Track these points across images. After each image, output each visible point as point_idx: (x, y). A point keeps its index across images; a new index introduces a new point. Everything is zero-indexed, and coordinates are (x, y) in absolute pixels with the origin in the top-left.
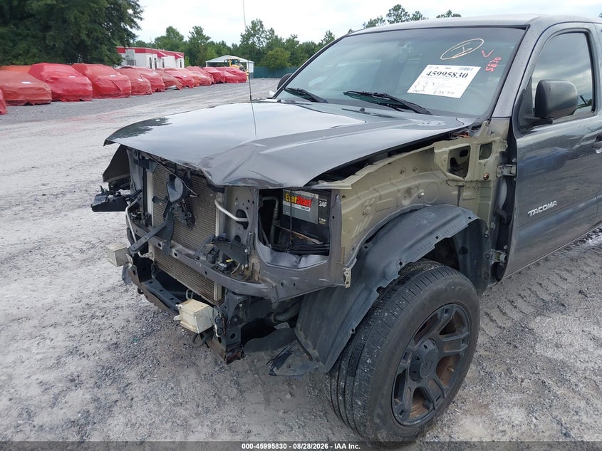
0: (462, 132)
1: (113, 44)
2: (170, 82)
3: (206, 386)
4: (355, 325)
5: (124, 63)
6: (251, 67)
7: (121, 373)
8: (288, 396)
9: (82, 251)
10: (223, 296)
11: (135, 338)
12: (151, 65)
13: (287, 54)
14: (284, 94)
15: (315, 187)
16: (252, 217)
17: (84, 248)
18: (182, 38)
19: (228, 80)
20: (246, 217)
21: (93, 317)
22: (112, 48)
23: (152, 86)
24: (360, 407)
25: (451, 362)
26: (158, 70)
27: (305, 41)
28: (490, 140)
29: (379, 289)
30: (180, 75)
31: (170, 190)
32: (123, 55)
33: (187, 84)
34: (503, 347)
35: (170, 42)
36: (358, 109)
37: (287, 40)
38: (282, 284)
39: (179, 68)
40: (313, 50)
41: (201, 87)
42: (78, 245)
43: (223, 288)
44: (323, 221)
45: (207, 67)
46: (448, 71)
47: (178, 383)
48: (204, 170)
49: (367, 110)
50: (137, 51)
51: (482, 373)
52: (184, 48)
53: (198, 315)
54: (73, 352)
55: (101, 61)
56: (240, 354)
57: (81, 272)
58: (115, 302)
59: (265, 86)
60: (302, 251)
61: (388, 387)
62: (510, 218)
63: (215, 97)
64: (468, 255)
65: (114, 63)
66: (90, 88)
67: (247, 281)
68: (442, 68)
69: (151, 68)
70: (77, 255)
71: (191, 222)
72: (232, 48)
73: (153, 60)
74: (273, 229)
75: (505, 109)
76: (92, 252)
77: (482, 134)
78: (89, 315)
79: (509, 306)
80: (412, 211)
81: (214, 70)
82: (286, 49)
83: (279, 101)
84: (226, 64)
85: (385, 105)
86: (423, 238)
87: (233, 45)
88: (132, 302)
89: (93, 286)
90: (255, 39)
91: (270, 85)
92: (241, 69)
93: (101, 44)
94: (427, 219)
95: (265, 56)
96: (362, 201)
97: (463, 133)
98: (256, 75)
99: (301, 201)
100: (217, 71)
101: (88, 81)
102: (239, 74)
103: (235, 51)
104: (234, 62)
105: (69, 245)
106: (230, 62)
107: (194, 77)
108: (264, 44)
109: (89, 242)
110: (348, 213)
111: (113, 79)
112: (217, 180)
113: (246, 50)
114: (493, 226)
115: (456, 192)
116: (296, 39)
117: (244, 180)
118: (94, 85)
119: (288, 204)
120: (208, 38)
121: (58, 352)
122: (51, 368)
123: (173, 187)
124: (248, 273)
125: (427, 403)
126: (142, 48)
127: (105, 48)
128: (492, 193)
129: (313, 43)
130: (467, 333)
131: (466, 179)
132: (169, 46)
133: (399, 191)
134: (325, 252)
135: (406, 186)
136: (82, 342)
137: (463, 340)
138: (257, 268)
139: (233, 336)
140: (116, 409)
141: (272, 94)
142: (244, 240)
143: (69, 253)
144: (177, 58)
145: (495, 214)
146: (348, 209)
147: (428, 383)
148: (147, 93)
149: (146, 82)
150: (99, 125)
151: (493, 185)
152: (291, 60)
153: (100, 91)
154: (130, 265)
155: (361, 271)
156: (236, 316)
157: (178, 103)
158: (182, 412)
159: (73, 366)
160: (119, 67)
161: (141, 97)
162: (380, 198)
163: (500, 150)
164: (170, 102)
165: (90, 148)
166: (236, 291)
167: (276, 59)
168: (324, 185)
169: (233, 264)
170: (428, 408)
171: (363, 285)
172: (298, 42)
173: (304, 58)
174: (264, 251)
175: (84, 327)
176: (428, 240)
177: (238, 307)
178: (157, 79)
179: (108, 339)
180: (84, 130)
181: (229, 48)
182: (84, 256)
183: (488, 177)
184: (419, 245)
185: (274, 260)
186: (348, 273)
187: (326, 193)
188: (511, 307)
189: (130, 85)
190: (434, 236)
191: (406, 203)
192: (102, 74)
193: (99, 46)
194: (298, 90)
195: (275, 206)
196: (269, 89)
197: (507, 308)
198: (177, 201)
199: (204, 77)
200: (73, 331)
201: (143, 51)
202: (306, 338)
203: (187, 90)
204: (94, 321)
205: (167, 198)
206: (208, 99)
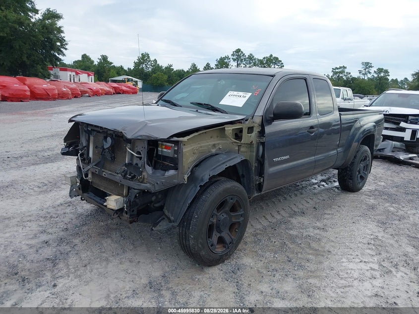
0: (239, 121)
1: (45, 64)
2: (85, 91)
3: (116, 245)
4: (190, 202)
5: (52, 78)
6: (140, 84)
7: (71, 240)
8: (159, 249)
9: (39, 187)
10: (128, 193)
11: (77, 226)
12: (70, 79)
13: (166, 77)
14: (161, 102)
15: (172, 139)
16: (144, 155)
17: (40, 185)
18: (93, 62)
19: (124, 92)
20: (141, 155)
21: (51, 217)
22: (45, 68)
23: (72, 93)
24: (192, 239)
25: (236, 226)
26: (76, 83)
27: (178, 69)
28: (252, 125)
29: (200, 186)
30: (91, 87)
31: (104, 143)
32: (52, 72)
33: (96, 93)
34: (269, 229)
35: (84, 64)
36: (195, 110)
37: (165, 68)
38: (157, 183)
39: (90, 82)
40: (183, 75)
41: (106, 96)
42: (36, 184)
43: (129, 187)
44: (176, 156)
45: (110, 83)
46: (238, 95)
47: (102, 244)
48: (123, 132)
49: (199, 111)
50: (61, 70)
51: (256, 240)
52: (94, 69)
53: (116, 201)
54: (42, 232)
55: (36, 76)
56: (136, 220)
57: (41, 197)
58: (63, 211)
59: (150, 97)
60: (166, 169)
61: (205, 229)
62: (264, 161)
63: (116, 102)
64: (245, 178)
65: (45, 77)
66: (28, 93)
67: (141, 183)
68: (235, 93)
69: (71, 81)
70: (36, 189)
71: (113, 159)
72: (127, 70)
73: (72, 76)
74: (153, 161)
75: (260, 112)
76: (45, 187)
77: (249, 122)
78: (49, 216)
79: (276, 213)
80: (216, 155)
81: (115, 85)
82: (165, 73)
83: (158, 105)
84: (123, 81)
85: (209, 109)
86: (220, 165)
87: (128, 68)
88: (73, 211)
89: (48, 204)
90: (144, 66)
91: (154, 96)
92: (133, 85)
93: (36, 64)
94: (222, 158)
95: (150, 78)
96: (192, 147)
97: (240, 123)
98: (144, 90)
99: (166, 147)
100: (117, 86)
101: (27, 88)
102: (132, 89)
103: (129, 73)
104: (129, 80)
105: (30, 184)
106: (126, 80)
107: (101, 89)
108: (150, 69)
109: (43, 183)
110: (186, 151)
111: (45, 88)
112: (129, 136)
113: (138, 72)
114: (256, 165)
115: (237, 148)
116: (171, 67)
117: (141, 136)
118: (32, 92)
119: (161, 149)
120: (111, 63)
121: (34, 232)
122: (32, 238)
123: (106, 142)
124: (141, 180)
125: (225, 244)
126: (64, 68)
127: (39, 67)
128: (255, 149)
129: (183, 71)
130: (243, 212)
131: (242, 142)
132: (83, 67)
133: (210, 145)
134: (176, 169)
135: (213, 143)
136: (47, 228)
137: (241, 215)
138: (146, 177)
139: (133, 211)
140: (70, 255)
141: (154, 102)
142: (140, 165)
143: (31, 188)
144: (89, 75)
145: (257, 159)
146: (186, 149)
147: (225, 235)
148: (68, 99)
149: (68, 91)
150: (37, 118)
151: (255, 146)
152: (168, 81)
153: (36, 96)
154: (78, 184)
155: (192, 178)
156: (135, 201)
157: (90, 106)
158: (104, 255)
159: (44, 237)
160: (48, 80)
161: (64, 101)
162: (201, 147)
163: (257, 130)
164: (85, 104)
165: (33, 131)
166: (136, 188)
167: (158, 80)
168: (175, 139)
169: (134, 176)
170: (225, 247)
171: (193, 185)
172: (173, 69)
173: (177, 80)
174: (149, 169)
175: (47, 222)
176: (222, 166)
177: (136, 196)
178: (75, 89)
179: (62, 227)
180: (27, 120)
181: (125, 71)
182: (41, 190)
183: (252, 142)
184: (218, 168)
185: (153, 173)
186: (186, 177)
187: (176, 143)
188: (277, 214)
189: (57, 92)
190: (225, 164)
191: (214, 151)
192: (38, 84)
193: (35, 65)
194: (168, 101)
195: (154, 151)
196: (153, 99)
197: (275, 214)
198: (107, 148)
199: (108, 89)
200: (41, 224)
201: (66, 70)
202: (168, 212)
203: (96, 97)
204: (53, 219)
205: (103, 147)
206: (111, 104)
